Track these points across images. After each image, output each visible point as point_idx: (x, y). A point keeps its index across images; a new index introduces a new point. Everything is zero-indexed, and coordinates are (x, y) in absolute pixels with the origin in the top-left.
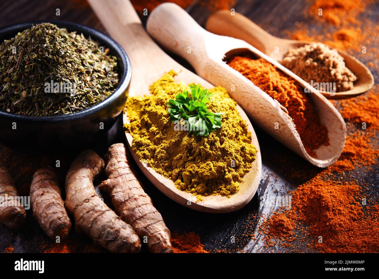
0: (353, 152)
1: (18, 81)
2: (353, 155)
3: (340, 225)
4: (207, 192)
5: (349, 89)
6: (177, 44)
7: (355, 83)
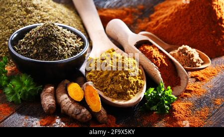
0: (192, 90)
1: (34, 45)
2: (192, 91)
3: (179, 117)
4: (118, 98)
5: (199, 67)
6: (118, 39)
7: (202, 64)
